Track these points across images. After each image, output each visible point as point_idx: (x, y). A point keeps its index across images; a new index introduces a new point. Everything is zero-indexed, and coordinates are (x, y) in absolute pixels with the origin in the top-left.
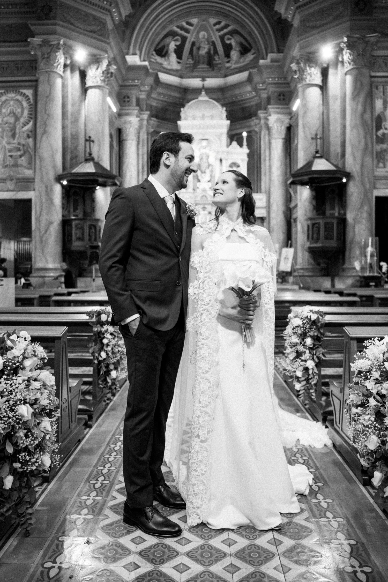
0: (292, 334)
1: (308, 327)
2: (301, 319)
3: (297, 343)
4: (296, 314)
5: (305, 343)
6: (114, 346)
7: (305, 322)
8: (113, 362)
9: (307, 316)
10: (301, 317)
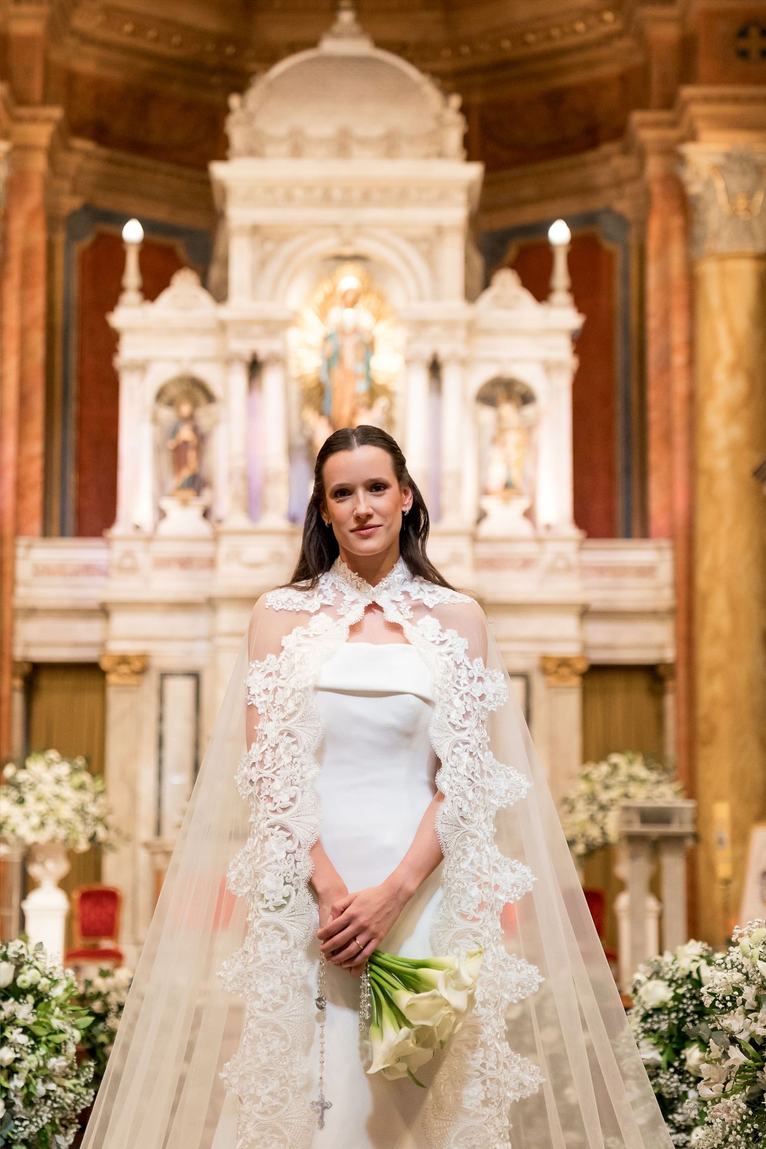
0: (642, 1035)
1: (691, 1008)
2: (671, 981)
3: (658, 1067)
4: (655, 969)
5: (683, 1062)
6: (35, 1077)
7: (680, 991)
8: (25, 1135)
9: (691, 972)
10: (668, 977)
